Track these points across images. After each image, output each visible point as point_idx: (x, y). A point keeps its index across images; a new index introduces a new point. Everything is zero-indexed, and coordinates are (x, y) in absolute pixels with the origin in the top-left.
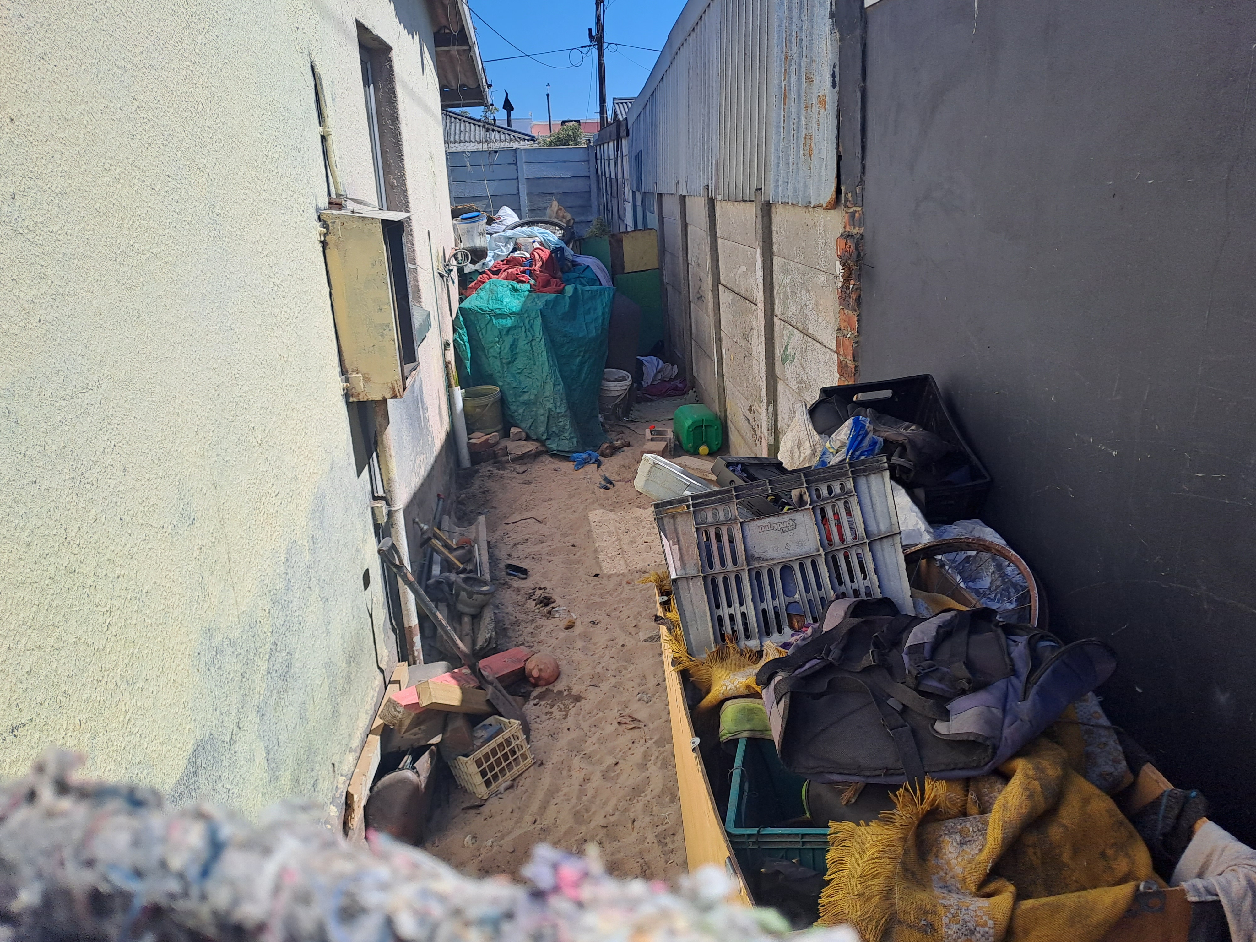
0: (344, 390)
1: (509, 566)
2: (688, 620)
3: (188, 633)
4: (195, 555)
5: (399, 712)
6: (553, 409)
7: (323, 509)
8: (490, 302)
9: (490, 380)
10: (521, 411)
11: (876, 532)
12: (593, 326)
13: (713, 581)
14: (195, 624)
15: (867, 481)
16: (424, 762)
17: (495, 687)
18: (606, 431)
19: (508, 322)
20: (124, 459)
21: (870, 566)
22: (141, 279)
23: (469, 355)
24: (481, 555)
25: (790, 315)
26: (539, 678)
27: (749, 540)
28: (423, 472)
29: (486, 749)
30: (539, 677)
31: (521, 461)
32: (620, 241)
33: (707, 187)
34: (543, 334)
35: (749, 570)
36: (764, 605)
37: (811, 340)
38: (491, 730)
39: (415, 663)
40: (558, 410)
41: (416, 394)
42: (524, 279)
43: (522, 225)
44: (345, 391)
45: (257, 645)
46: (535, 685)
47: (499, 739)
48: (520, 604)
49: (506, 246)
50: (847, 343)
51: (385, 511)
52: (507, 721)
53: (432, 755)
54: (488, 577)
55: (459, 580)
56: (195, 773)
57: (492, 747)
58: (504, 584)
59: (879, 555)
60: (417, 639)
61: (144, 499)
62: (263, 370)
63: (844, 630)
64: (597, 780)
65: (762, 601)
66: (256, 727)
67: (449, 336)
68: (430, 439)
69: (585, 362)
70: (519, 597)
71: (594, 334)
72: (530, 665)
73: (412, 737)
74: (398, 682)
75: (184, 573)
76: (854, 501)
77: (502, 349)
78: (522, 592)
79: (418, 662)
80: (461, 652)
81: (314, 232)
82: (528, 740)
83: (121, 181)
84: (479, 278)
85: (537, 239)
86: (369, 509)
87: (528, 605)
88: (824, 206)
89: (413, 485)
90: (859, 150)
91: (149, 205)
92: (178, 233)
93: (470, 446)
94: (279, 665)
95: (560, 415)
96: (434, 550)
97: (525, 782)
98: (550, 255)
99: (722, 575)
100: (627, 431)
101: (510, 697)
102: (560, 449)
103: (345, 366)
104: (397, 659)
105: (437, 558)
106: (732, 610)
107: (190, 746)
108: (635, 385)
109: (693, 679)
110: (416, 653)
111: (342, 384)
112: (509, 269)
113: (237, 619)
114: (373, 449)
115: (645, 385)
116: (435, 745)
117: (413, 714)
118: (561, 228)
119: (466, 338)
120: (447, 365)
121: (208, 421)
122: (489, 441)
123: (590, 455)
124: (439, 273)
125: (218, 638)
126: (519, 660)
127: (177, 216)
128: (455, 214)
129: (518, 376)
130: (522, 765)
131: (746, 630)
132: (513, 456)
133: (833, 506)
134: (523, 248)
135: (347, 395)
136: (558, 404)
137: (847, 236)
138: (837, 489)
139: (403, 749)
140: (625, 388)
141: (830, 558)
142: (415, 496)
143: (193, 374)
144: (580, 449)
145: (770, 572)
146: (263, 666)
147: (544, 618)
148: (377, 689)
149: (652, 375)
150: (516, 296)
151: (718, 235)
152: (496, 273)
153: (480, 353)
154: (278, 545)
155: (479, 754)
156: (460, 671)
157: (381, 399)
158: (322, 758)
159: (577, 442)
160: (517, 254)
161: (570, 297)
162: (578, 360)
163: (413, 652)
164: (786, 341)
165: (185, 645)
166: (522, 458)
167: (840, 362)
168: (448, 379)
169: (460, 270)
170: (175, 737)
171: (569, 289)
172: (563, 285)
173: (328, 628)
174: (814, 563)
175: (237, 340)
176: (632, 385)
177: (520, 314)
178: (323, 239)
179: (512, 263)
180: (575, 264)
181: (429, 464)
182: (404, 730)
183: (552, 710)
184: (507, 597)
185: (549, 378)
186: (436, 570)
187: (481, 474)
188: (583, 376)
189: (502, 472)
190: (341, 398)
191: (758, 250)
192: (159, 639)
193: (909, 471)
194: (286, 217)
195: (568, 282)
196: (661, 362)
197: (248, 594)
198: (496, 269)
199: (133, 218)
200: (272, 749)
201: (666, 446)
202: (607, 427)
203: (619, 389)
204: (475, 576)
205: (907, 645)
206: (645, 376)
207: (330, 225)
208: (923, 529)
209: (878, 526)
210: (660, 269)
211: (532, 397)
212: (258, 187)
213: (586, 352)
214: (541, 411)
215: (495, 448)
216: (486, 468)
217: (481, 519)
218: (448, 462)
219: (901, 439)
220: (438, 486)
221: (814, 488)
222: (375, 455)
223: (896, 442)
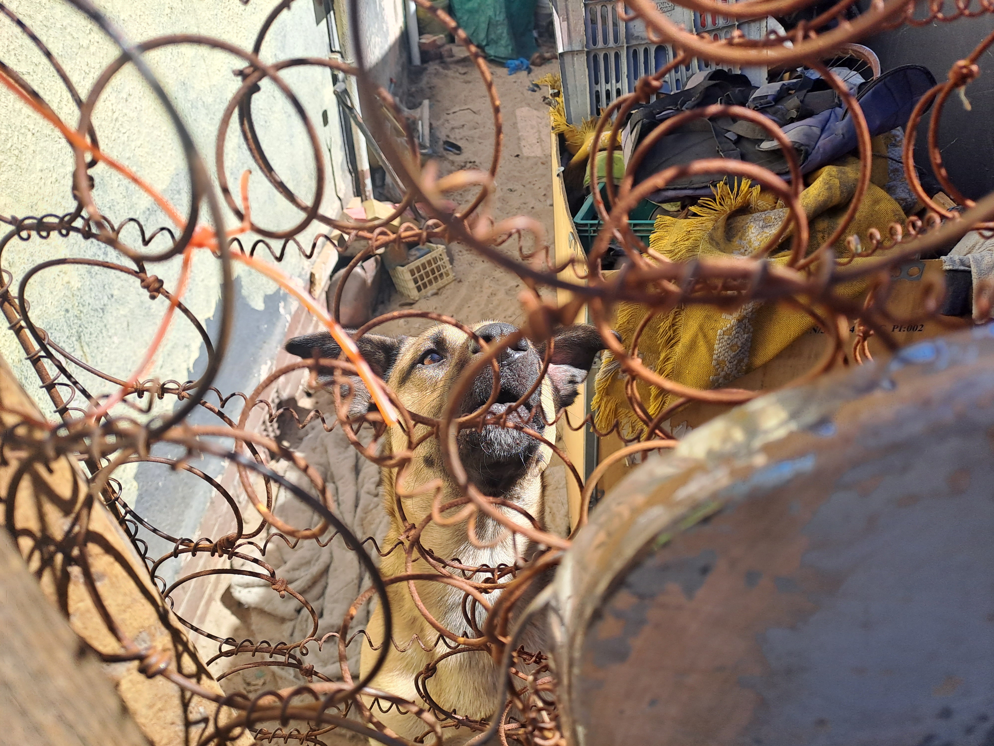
1: (446, 143)
2: (570, 93)
4: (166, 12)
6: (493, 17)
10: (465, 18)
13: (595, 57)
16: (370, 264)
18: (537, 45)
24: (424, 130)
29: (418, 263)
31: (462, 64)
35: (627, 48)
38: (422, 252)
39: (367, 199)
40: (497, 18)
47: (428, 257)
52: (435, 246)
53: (376, 260)
54: (428, 145)
57: (422, 262)
58: (442, 156)
60: (368, 182)
63: (703, 86)
64: (501, 295)
68: (385, 27)
70: (453, 167)
78: (456, 164)
79: (369, 198)
82: (451, 261)
93: (421, 45)
95: (499, 23)
97: (447, 292)
99: (604, 52)
102: (496, 55)
104: (353, 194)
106: (609, 87)
109: (568, 140)
110: (367, 194)
114: (331, 8)
116: (380, 255)
122: (437, 43)
123: (522, 62)
130: (445, 280)
132: (455, 59)
136: (498, 13)
144: (515, 56)
145: (646, 51)
148: (336, 210)
155: (413, 265)
159: (512, 50)
163: (365, 191)
166: (464, 61)
170: (158, 154)
181: (384, 49)
187: (428, 72)
189: (446, 71)
202: (539, 40)
205: (753, 97)
211: (476, 5)
214: (483, 19)
215: (442, 50)
216: (433, 67)
217: (426, 102)
218: (401, 56)
220: (391, 72)
222: (332, 12)
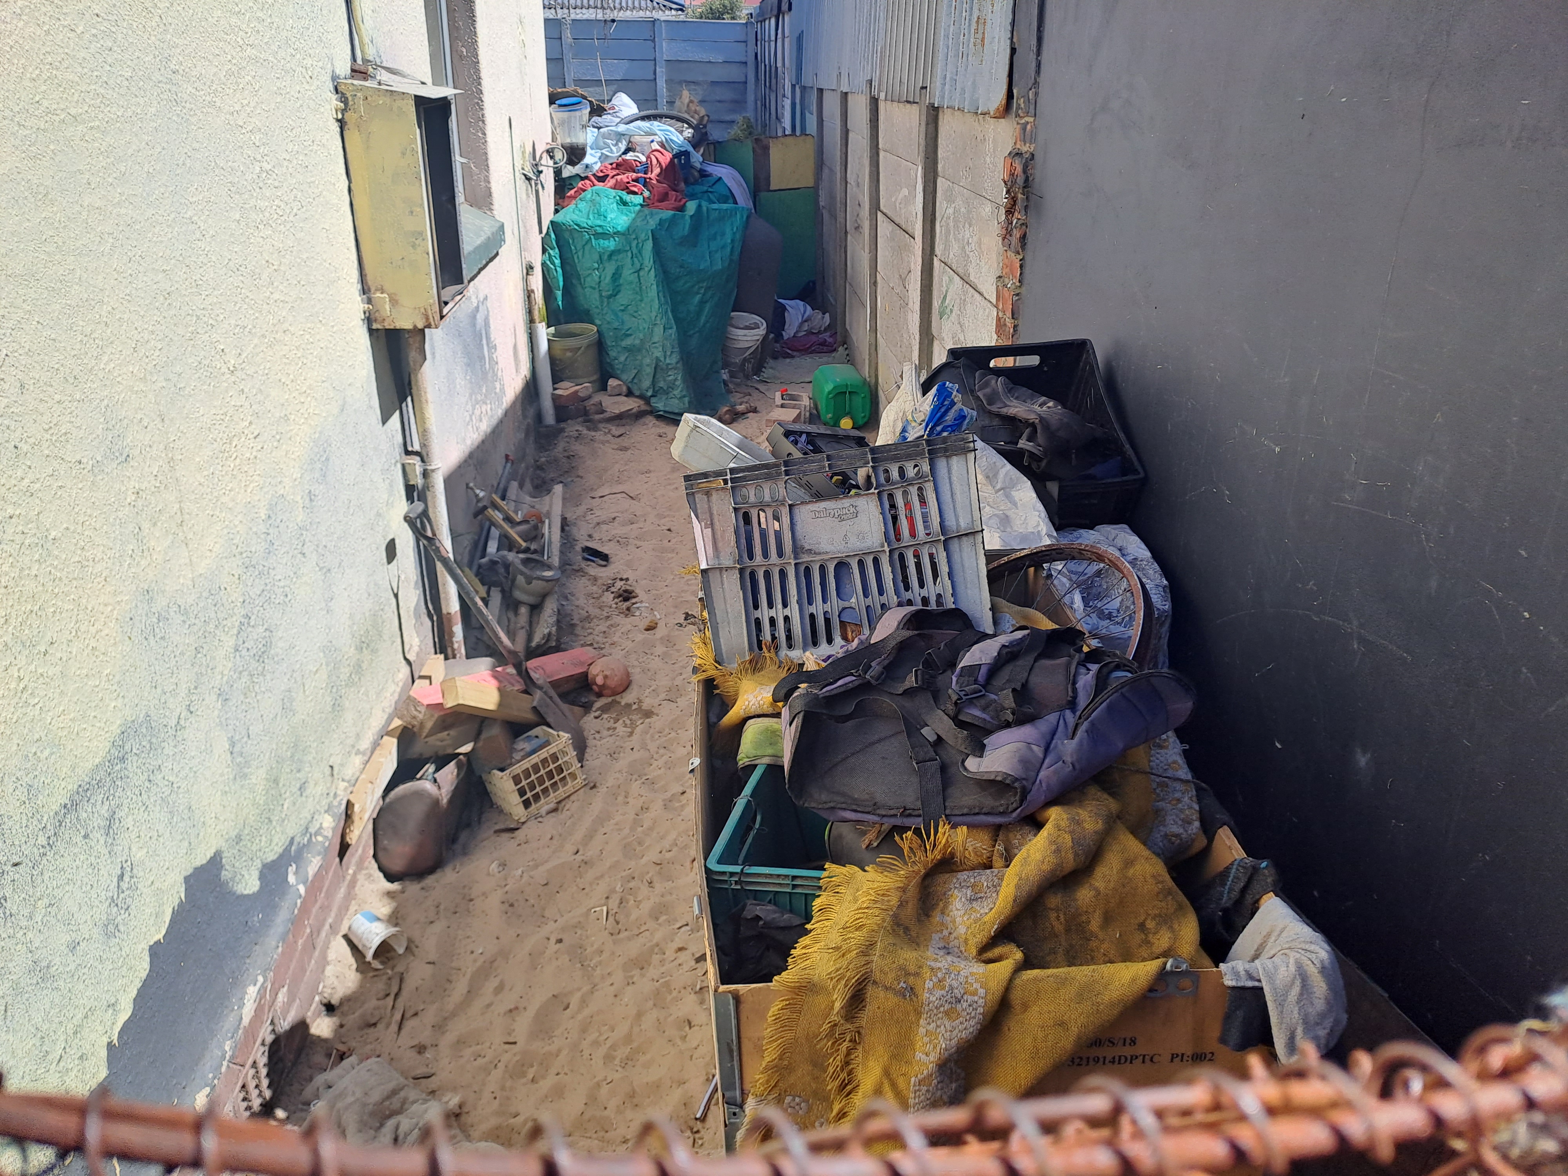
0: (365, 313)
1: (587, 549)
2: (719, 621)
3: (115, 593)
4: (129, 500)
5: (420, 712)
6: (662, 359)
7: (327, 459)
8: (591, 217)
9: (585, 316)
10: (622, 359)
11: (955, 528)
12: (718, 256)
13: (753, 575)
14: (126, 583)
15: (948, 464)
16: (449, 774)
17: (546, 693)
18: (729, 392)
19: (611, 244)
20: (20, 373)
21: (944, 569)
22: (52, 147)
23: (561, 284)
24: (552, 533)
25: (951, 255)
26: (603, 686)
27: (798, 528)
28: (485, 427)
29: (526, 764)
30: (604, 685)
31: (617, 422)
32: (766, 149)
33: (870, 82)
34: (654, 262)
35: (796, 564)
36: (812, 609)
37: (971, 289)
38: (535, 743)
39: (454, 657)
40: (668, 361)
41: (478, 327)
42: (635, 189)
43: (643, 118)
44: (367, 315)
45: (221, 616)
46: (599, 695)
47: (543, 754)
48: (595, 596)
49: (616, 144)
50: (1007, 294)
51: (419, 469)
52: (555, 733)
53: (459, 766)
54: (556, 561)
55: (517, 562)
56: (122, 760)
57: (533, 762)
58: (578, 571)
59: (956, 557)
60: (458, 630)
61: (52, 425)
62: (241, 278)
63: (893, 643)
64: (656, 809)
65: (810, 603)
66: (216, 713)
67: (537, 259)
68: (498, 386)
69: (706, 302)
70: (595, 588)
71: (719, 266)
72: (594, 671)
73: (439, 743)
74: (429, 678)
75: (111, 520)
76: (929, 487)
77: (602, 278)
78: (600, 582)
79: (458, 656)
80: (505, 647)
81: (328, 107)
82: (581, 758)
83: (24, 17)
84: (580, 185)
85: (657, 138)
86: (399, 466)
87: (604, 599)
88: (992, 113)
89: (469, 442)
90: (1034, 42)
92: (110, 92)
93: (555, 399)
94: (252, 642)
95: (670, 367)
96: (493, 523)
97: (571, 806)
98: (672, 160)
99: (764, 569)
100: (755, 394)
101: (565, 707)
102: (667, 409)
103: (367, 283)
104: (433, 650)
105: (495, 533)
106: (773, 613)
107: (116, 727)
108: (772, 336)
109: (718, 691)
110: (456, 646)
111: (362, 306)
112: (618, 174)
113: (190, 583)
114: (408, 392)
115: (786, 336)
116: (465, 754)
117: (436, 716)
118: (690, 126)
119: (557, 262)
120: (529, 294)
121: (153, 336)
122: (579, 394)
124: (525, 175)
125: (161, 603)
126: (582, 663)
127: (109, 68)
128: (553, 99)
129: (620, 314)
130: (571, 785)
131: (789, 637)
132: (607, 415)
133: (905, 493)
134: (638, 148)
135: (369, 320)
136: (668, 353)
137: (1017, 154)
138: (911, 472)
139: (426, 755)
140: (757, 338)
141: (896, 556)
142: (471, 455)
143: (131, 275)
145: (822, 568)
146: (230, 642)
147: (622, 615)
148: (401, 684)
149: (797, 324)
150: (625, 211)
151: (880, 146)
152: (602, 179)
153: (574, 281)
154: (256, 498)
155: (518, 769)
156: (503, 670)
157: (411, 327)
158: (314, 758)
159: (689, 402)
160: (630, 156)
161: (691, 217)
162: (698, 298)
163: (452, 643)
164: (944, 290)
165: (110, 608)
166: (620, 418)
167: (999, 319)
168: (530, 312)
169: (558, 172)
170: (93, 714)
171: (691, 206)
172: (684, 200)
173: (330, 604)
174: (876, 561)
176: (765, 337)
177: (627, 234)
178: (340, 116)
179: (622, 168)
180: (703, 174)
181: (496, 417)
182: (424, 734)
183: (616, 725)
184: (580, 587)
185: (658, 318)
186: (492, 547)
187: (566, 434)
188: (703, 319)
189: (593, 433)
190: (361, 323)
191: (920, 168)
192: (72, 596)
193: (1040, 460)
194: (284, 83)
195: (692, 197)
196: (809, 308)
197: (208, 554)
198: (601, 174)
199: (41, 66)
200: (240, 741)
201: (799, 415)
202: (731, 386)
203: (749, 338)
204: (541, 559)
205: (961, 665)
206: (786, 327)
207: (350, 99)
208: (1044, 532)
209: (957, 520)
210: (816, 188)
211: (637, 342)
212: (239, 39)
213: (708, 288)
214: (647, 361)
215: (586, 403)
216: (573, 427)
217: (558, 489)
218: (525, 416)
219: (1032, 417)
220: (507, 445)
221: (881, 469)
222: (409, 399)
223: (1027, 421)
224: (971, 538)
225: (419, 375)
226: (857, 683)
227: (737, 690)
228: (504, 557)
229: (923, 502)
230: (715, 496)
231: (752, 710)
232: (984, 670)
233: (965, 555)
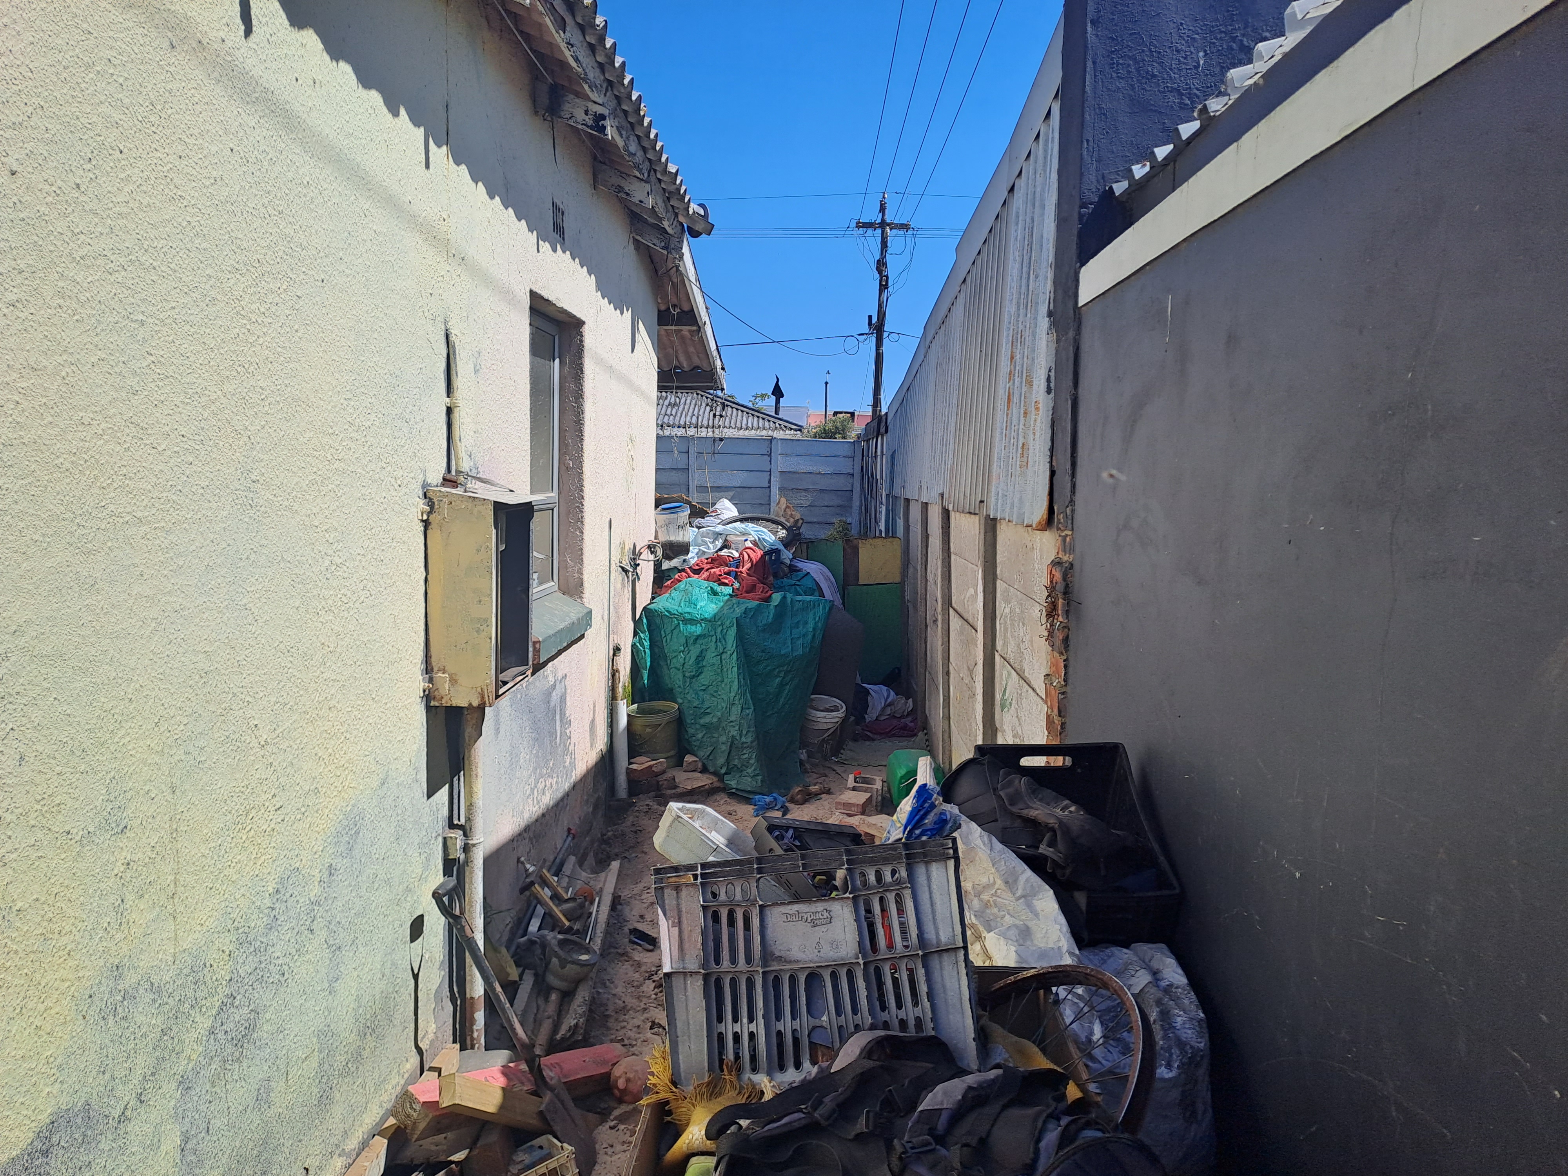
0: (424, 691)
1: (635, 932)
2: (679, 1033)
3: (77, 969)
4: (116, 872)
5: (415, 1110)
6: (738, 738)
7: (357, 833)
8: (682, 605)
9: (668, 694)
10: (700, 736)
11: (934, 942)
12: (800, 642)
13: (718, 982)
14: (93, 958)
15: (927, 870)
17: (557, 1096)
18: (805, 772)
19: (698, 630)
20: (23, 746)
21: (923, 988)
22: (109, 544)
23: (648, 664)
24: (600, 912)
25: (1009, 652)
26: (624, 1091)
27: (769, 932)
28: (547, 799)
30: (625, 1089)
32: (856, 549)
33: (942, 495)
34: (737, 647)
35: (764, 973)
36: (780, 1026)
37: (1025, 685)
38: (536, 1154)
39: (472, 1048)
40: (743, 740)
41: (552, 704)
42: (726, 581)
43: (740, 520)
44: (427, 693)
45: (200, 994)
46: (621, 1101)
48: (635, 984)
49: (713, 542)
50: (1053, 692)
51: (459, 843)
52: (559, 1144)
54: (597, 945)
55: (556, 943)
56: (46, 1153)
58: (623, 955)
59: (936, 975)
60: (480, 1016)
61: (45, 796)
62: (290, 659)
63: (850, 1075)
65: (778, 1019)
66: (173, 1103)
67: (626, 641)
68: (568, 760)
69: (786, 684)
70: (637, 975)
71: (800, 652)
72: (617, 1071)
73: (433, 1148)
74: (439, 1070)
75: (91, 891)
76: (907, 895)
77: (687, 659)
78: (643, 968)
79: (477, 1046)
80: (519, 1040)
81: (414, 510)
84: (676, 576)
85: (751, 538)
86: (440, 839)
87: (644, 988)
88: (1037, 526)
89: (526, 815)
90: (1069, 466)
91: (144, 464)
93: (629, 773)
94: (232, 1025)
95: (745, 746)
96: (540, 902)
98: (763, 556)
99: (731, 975)
100: (831, 775)
101: (577, 1113)
102: (740, 787)
103: (431, 664)
104: (451, 1039)
105: (540, 910)
106: (737, 1028)
107: (46, 1115)
108: (852, 719)
109: (667, 1117)
110: (475, 1035)
111: (422, 684)
112: (712, 568)
113: (172, 959)
114: (461, 767)
115: (868, 718)
116: (457, 1163)
117: (431, 1116)
118: (784, 527)
119: (647, 644)
120: (614, 673)
121: (181, 712)
122: (654, 769)
123: (775, 798)
124: (621, 567)
125: (130, 979)
126: (604, 1062)
128: (658, 503)
129: (701, 693)
131: (753, 1058)
133: (881, 899)
134: (732, 546)
135: (428, 697)
136: (744, 733)
137: (1057, 563)
138: (888, 878)
139: (416, 1162)
140: (836, 720)
141: (872, 970)
142: (527, 829)
143: (168, 656)
144: (764, 790)
145: (793, 979)
146: (204, 1023)
147: (660, 1008)
148: (406, 1076)
149: (879, 708)
150: (714, 600)
151: (951, 550)
152: (697, 572)
153: (661, 663)
154: (265, 871)
156: (516, 1066)
157: (466, 705)
158: (286, 1159)
159: (762, 781)
160: (725, 552)
161: (776, 607)
162: (778, 680)
163: (472, 1032)
164: (1004, 683)
165: (68, 984)
167: (1048, 716)
168: (613, 689)
169: (657, 565)
170: (20, 1100)
171: (777, 597)
172: (771, 592)
173: (334, 985)
174: (850, 975)
175: (253, 622)
176: (845, 720)
177: (713, 621)
178: (425, 517)
179: (717, 562)
180: (793, 569)
181: (562, 790)
182: (416, 1136)
183: (631, 1139)
184: (621, 973)
185: (737, 699)
186: (534, 926)
187: (637, 808)
188: (782, 700)
189: (663, 809)
190: (420, 700)
191: (981, 569)
192: (25, 971)
194: (369, 491)
195: (779, 589)
196: (892, 693)
197: (199, 928)
198: (697, 568)
200: (194, 1136)
202: (808, 766)
203: (828, 721)
204: (582, 942)
205: (920, 1108)
206: (868, 710)
207: (436, 503)
208: (1065, 949)
209: (937, 934)
210: (902, 584)
211: (715, 720)
212: (328, 455)
213: (787, 672)
214: (723, 739)
215: (660, 779)
216: (644, 802)
217: (615, 865)
218: (595, 790)
219: (1052, 821)
220: (571, 819)
221: (858, 871)
222: (462, 773)
223: (1047, 825)
224: (953, 954)
225: (473, 751)
226: (803, 1122)
227: (689, 1119)
228: (543, 936)
229: (901, 911)
230: (684, 893)
231: (695, 1145)
232: (944, 1118)
233: (946, 973)
